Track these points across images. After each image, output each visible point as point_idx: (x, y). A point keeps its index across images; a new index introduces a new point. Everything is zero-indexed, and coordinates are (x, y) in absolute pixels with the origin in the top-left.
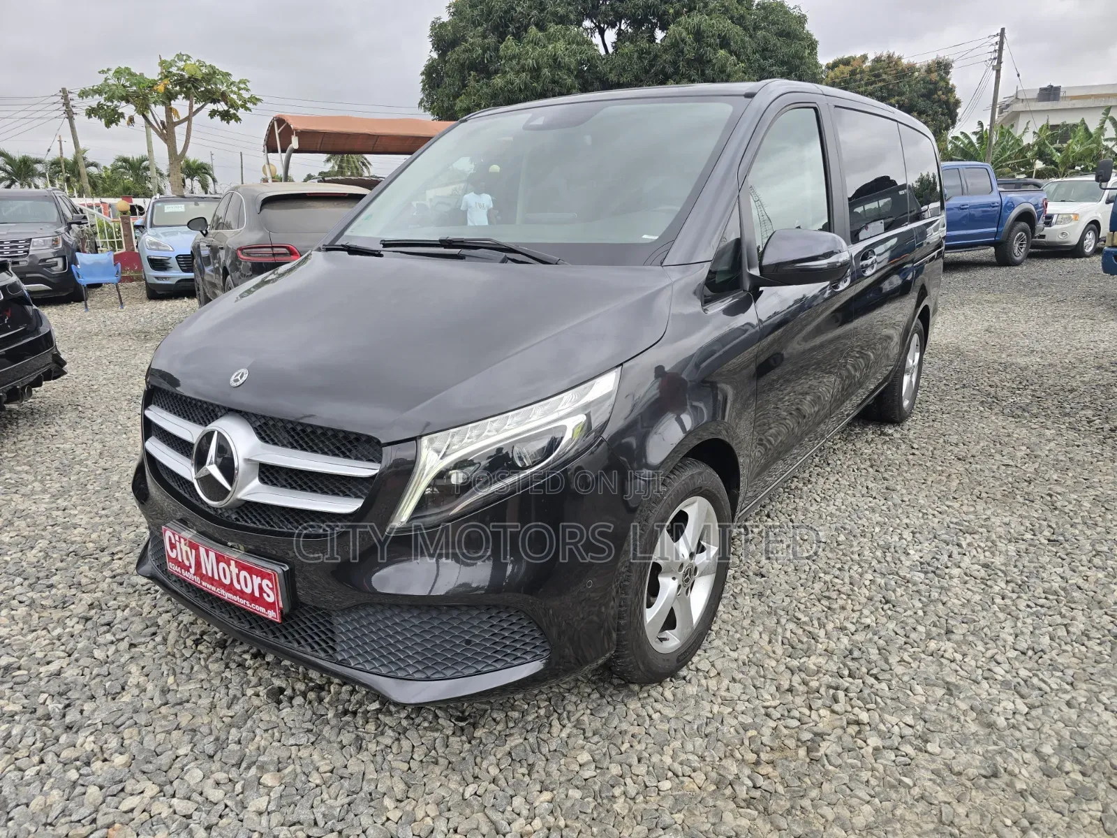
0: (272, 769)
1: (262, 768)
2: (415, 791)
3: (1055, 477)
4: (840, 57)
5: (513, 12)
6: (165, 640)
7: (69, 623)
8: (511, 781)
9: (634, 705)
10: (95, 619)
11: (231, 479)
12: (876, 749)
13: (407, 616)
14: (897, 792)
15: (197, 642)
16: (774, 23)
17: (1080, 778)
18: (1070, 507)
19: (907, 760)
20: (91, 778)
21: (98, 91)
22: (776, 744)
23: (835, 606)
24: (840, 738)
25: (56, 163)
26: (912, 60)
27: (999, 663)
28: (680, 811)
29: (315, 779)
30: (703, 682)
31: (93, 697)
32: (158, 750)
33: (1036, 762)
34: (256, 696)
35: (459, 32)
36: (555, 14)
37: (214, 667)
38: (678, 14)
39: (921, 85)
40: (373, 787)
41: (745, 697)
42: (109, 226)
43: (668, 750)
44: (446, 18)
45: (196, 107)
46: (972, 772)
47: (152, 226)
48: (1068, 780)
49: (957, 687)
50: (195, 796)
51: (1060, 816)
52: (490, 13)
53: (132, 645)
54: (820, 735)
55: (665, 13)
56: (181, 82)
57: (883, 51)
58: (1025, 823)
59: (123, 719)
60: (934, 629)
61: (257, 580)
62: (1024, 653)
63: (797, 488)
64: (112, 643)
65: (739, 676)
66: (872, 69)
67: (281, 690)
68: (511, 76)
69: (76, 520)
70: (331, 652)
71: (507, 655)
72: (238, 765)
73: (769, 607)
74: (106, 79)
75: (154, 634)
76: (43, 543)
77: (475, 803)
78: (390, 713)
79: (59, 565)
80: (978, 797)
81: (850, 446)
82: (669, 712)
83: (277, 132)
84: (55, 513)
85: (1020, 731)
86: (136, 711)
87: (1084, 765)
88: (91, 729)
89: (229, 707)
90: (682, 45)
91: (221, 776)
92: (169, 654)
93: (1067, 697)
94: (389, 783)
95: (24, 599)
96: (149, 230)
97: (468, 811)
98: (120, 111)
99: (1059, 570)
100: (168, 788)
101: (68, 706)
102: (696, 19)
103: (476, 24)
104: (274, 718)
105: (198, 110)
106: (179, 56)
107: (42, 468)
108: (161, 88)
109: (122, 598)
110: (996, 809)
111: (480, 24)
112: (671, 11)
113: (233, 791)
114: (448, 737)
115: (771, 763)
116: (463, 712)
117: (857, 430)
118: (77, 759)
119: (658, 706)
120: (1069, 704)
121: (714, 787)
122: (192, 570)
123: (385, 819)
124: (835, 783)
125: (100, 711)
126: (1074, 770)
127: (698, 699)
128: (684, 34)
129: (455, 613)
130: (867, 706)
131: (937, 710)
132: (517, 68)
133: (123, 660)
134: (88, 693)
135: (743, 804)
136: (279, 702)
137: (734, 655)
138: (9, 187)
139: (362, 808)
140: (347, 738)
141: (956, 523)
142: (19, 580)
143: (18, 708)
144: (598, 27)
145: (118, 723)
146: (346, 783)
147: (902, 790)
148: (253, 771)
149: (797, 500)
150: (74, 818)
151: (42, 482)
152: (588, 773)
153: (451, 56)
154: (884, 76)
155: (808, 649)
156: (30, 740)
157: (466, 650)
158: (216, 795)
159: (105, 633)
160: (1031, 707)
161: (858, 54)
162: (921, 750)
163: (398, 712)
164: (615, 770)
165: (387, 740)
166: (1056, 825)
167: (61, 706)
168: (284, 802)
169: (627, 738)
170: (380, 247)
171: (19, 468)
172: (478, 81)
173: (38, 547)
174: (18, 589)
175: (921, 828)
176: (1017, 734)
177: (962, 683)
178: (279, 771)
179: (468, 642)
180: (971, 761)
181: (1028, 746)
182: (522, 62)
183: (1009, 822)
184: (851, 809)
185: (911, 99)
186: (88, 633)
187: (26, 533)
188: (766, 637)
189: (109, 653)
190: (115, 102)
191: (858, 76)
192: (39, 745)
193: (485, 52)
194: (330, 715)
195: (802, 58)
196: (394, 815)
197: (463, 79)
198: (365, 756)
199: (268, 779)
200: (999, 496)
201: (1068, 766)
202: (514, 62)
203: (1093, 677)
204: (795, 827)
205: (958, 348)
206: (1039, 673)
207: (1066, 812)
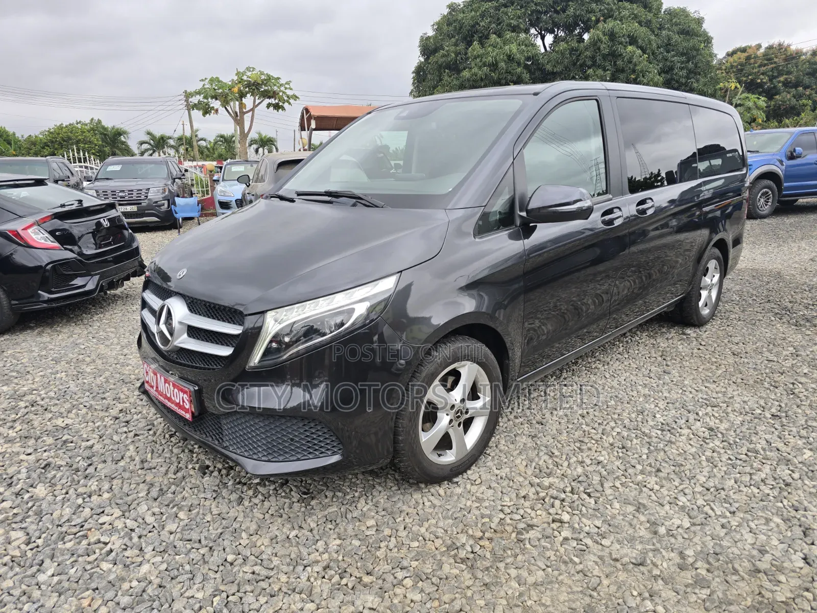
0: (186, 509)
1: (180, 509)
2: (262, 531)
3: (806, 371)
4: (738, 46)
5: (477, 26)
6: (155, 433)
7: (106, 419)
8: (321, 531)
9: (417, 496)
10: (121, 419)
11: (171, 334)
12: (566, 539)
13: (257, 421)
14: (566, 566)
15: (171, 436)
16: (676, 25)
17: (704, 572)
18: (805, 393)
19: (585, 548)
20: (89, 504)
21: (199, 93)
22: (499, 528)
23: (584, 447)
24: (544, 529)
25: (180, 139)
26: (800, 47)
27: (685, 494)
28: (417, 560)
29: (208, 518)
30: (469, 486)
31: (105, 462)
32: (129, 493)
33: (678, 560)
34: (192, 470)
35: (438, 42)
36: (509, 25)
37: (175, 451)
38: (598, 21)
39: (807, 65)
40: (238, 526)
41: (492, 498)
42: (201, 180)
43: (426, 525)
44: (431, 33)
45: (257, 101)
46: (626, 560)
47: (223, 180)
48: (694, 573)
49: (644, 506)
50: (140, 520)
51: (675, 594)
52: (461, 28)
53: (136, 435)
54: (531, 526)
55: (589, 19)
56: (249, 85)
57: (775, 41)
58: (647, 595)
59: (116, 474)
60: (648, 468)
61: (181, 394)
62: (708, 490)
63: (596, 368)
64: (126, 432)
65: (494, 485)
66: (765, 55)
67: (208, 467)
68: (475, 70)
69: (130, 362)
70: (221, 441)
71: (316, 450)
72: (168, 505)
73: (536, 444)
74: (204, 85)
75: (150, 430)
76: (107, 374)
77: (293, 541)
78: (265, 485)
79: (112, 386)
80: (622, 576)
81: (652, 341)
82: (437, 502)
83: (305, 117)
84: (120, 357)
85: (676, 538)
86: (124, 471)
87: (712, 565)
88: (98, 478)
89: (175, 474)
90: (599, 44)
91: (156, 510)
92: (153, 441)
93: (724, 521)
94: (248, 524)
95: (87, 404)
96: (222, 183)
97: (287, 545)
98: (211, 106)
99: (768, 437)
100: (127, 514)
101: (90, 465)
102: (610, 24)
103: (450, 36)
104: (198, 482)
105: (259, 103)
106: (248, 69)
107: (122, 330)
108: (236, 90)
109: (139, 408)
110: (631, 584)
111: (453, 36)
112: (593, 18)
113: (161, 519)
114: (293, 502)
115: (490, 539)
116: (309, 490)
117: (664, 330)
118: (85, 493)
119: (432, 498)
120: (723, 526)
121: (445, 549)
122: (155, 388)
123: (238, 543)
124: (527, 556)
125: (104, 470)
126: (702, 568)
127: (460, 496)
128: (601, 36)
129: (283, 421)
130: (574, 512)
131: (623, 519)
132: (480, 64)
133: (127, 442)
134: (103, 459)
135: (459, 561)
136: (205, 474)
137: (497, 472)
138: (151, 155)
139: (227, 536)
140: (234, 497)
141: (705, 399)
142: (88, 394)
143: (64, 463)
144: (540, 34)
145: (113, 476)
146: (224, 522)
147: (570, 565)
148: (175, 509)
149: (591, 376)
150: (73, 523)
151: (118, 339)
152: (372, 532)
153: (432, 59)
154: (776, 60)
155: (551, 473)
156: (64, 481)
157: (291, 444)
158: (150, 519)
159: (124, 426)
160: (694, 524)
161: (754, 44)
162: (597, 543)
163: (269, 486)
164: (387, 532)
165: (256, 501)
166: (669, 599)
167: (86, 464)
168: (186, 528)
169: (403, 515)
170: (294, 196)
171: (108, 330)
172: (450, 77)
173: (104, 376)
174: (86, 399)
175: (571, 589)
176: (673, 540)
177: (650, 504)
178: (190, 511)
179: (292, 440)
180: (630, 553)
181: (676, 549)
182: (484, 60)
183: (635, 593)
184: (530, 572)
185: (797, 77)
186: (114, 426)
187: (100, 367)
188: (524, 463)
189: (122, 438)
190: (210, 100)
191: (752, 61)
192: (69, 484)
193: (457, 55)
194: (230, 483)
195: (697, 50)
196: (244, 542)
197: (440, 75)
198: (241, 508)
199: (182, 515)
200: (751, 382)
201: (699, 564)
202: (478, 60)
203: (753, 510)
204: (485, 578)
205: (779, 273)
206: (712, 504)
207: (681, 593)
